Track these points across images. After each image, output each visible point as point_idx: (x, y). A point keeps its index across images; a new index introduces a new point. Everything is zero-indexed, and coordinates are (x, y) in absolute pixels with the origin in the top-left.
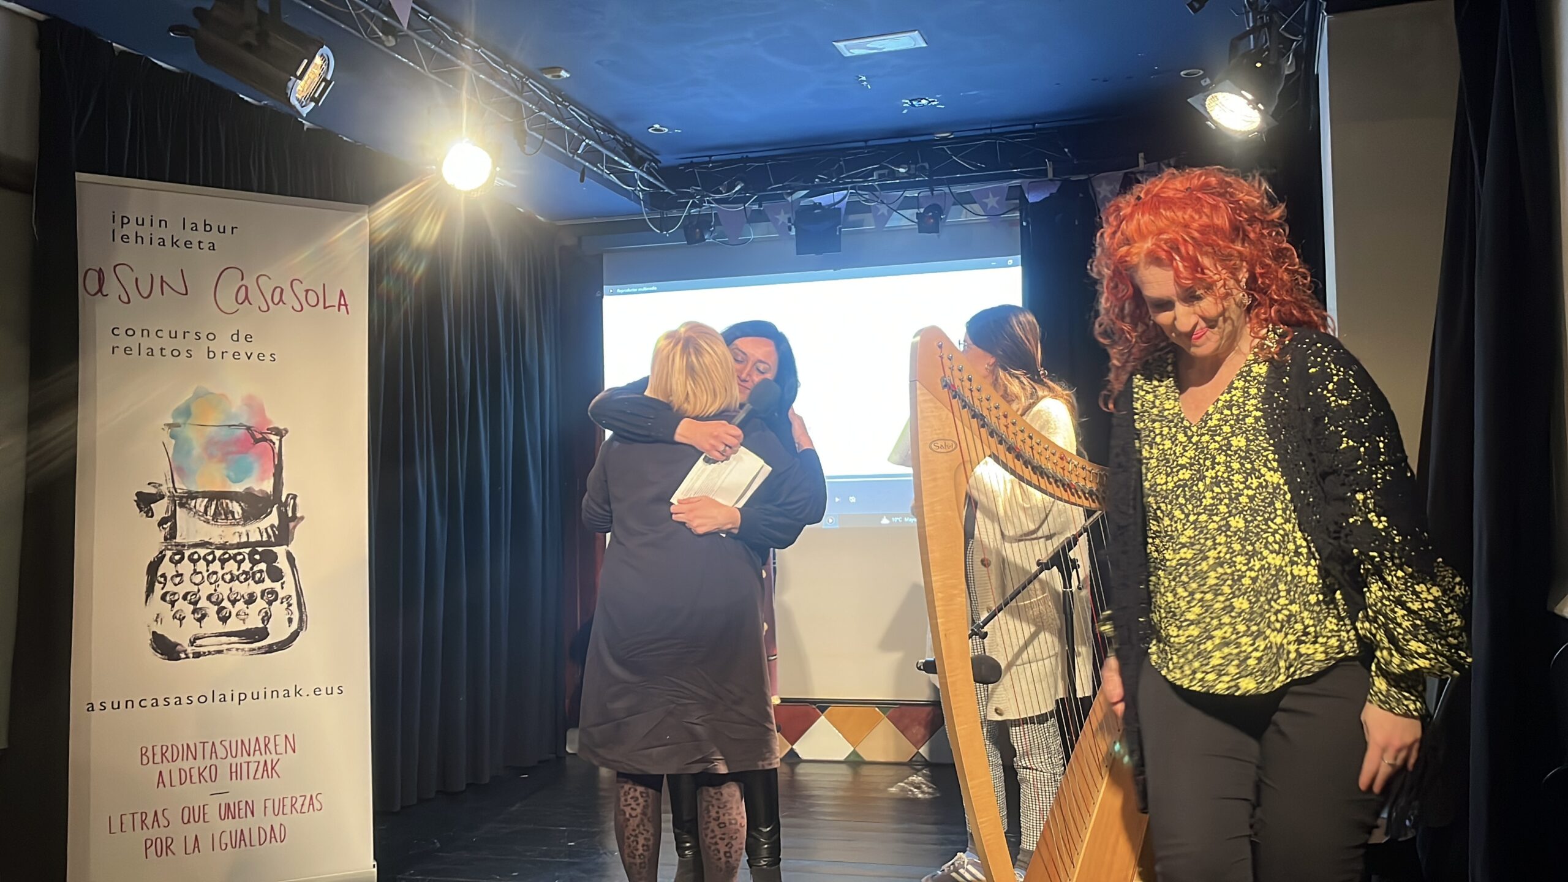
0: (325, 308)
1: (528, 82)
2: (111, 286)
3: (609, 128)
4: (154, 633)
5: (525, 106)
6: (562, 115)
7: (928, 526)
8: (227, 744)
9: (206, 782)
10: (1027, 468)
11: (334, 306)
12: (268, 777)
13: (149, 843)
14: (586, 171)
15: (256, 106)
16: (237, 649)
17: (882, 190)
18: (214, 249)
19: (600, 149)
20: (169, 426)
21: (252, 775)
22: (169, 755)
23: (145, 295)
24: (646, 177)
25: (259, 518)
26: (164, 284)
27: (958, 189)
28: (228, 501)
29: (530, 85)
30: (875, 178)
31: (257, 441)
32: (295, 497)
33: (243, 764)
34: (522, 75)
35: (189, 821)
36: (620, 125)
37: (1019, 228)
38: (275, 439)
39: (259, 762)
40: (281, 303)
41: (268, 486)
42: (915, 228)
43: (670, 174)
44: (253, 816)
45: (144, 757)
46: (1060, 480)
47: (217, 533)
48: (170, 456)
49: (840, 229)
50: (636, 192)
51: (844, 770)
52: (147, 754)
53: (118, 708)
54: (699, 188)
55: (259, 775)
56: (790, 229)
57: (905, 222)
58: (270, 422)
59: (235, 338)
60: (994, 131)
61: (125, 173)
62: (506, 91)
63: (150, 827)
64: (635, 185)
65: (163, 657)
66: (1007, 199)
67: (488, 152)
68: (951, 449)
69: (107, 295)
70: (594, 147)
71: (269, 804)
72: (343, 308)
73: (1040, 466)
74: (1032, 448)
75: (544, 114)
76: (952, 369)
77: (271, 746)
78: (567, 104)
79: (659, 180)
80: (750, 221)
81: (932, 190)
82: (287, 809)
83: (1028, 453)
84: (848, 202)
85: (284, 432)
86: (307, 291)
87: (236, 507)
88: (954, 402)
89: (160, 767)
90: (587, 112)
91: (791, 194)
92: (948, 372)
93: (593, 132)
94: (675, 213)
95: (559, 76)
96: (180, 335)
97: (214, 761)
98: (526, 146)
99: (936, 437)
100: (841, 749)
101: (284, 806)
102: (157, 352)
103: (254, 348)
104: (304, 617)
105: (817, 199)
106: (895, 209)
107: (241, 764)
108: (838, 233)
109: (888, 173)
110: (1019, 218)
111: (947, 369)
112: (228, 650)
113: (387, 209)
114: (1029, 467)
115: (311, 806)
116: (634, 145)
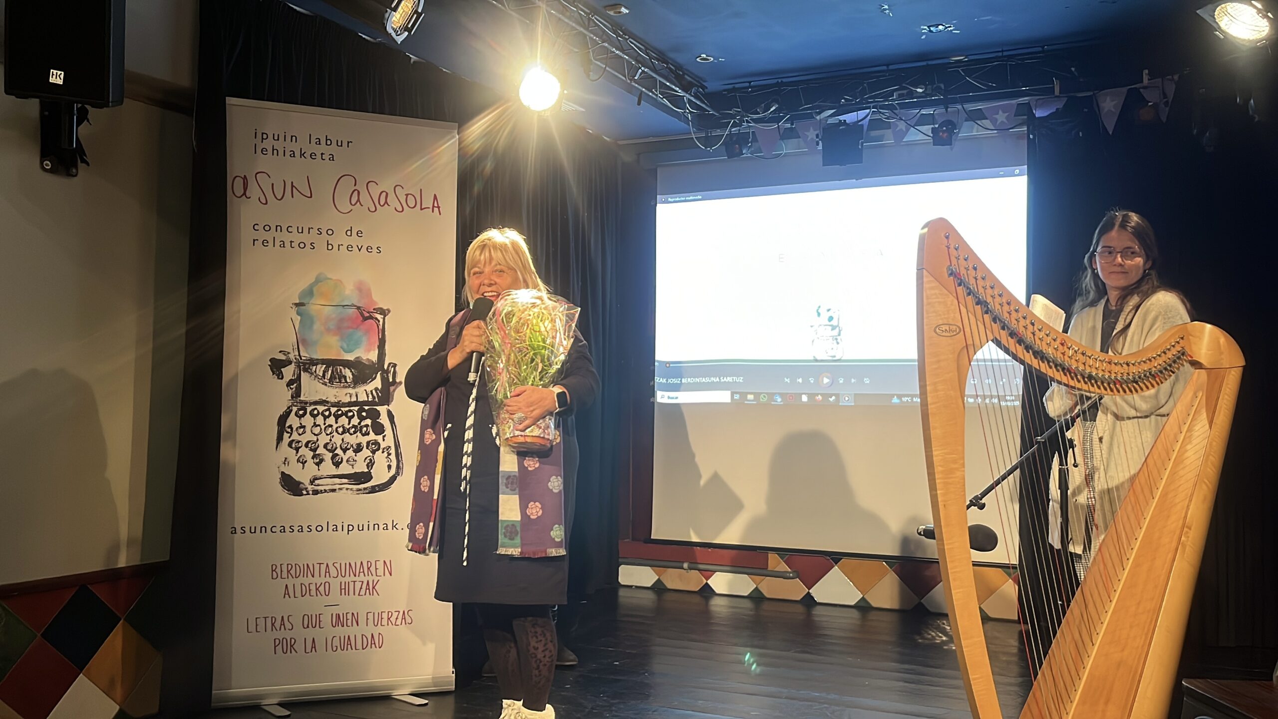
0: (422, 209)
1: (593, 18)
2: (254, 191)
3: (662, 57)
4: (283, 473)
5: (591, 38)
6: (622, 46)
7: (930, 404)
8: (338, 566)
9: (322, 595)
10: (1028, 352)
11: (429, 208)
12: (370, 594)
13: (277, 642)
14: (643, 94)
15: (373, 43)
16: (347, 489)
17: (901, 109)
18: (333, 160)
19: (654, 75)
20: (297, 305)
21: (357, 593)
22: (293, 572)
23: (279, 198)
24: (694, 100)
25: (366, 382)
26: (294, 188)
27: (970, 107)
28: (341, 367)
29: (595, 20)
30: (895, 97)
31: (365, 319)
32: (395, 366)
33: (350, 583)
34: (589, 11)
35: (308, 627)
36: (672, 55)
37: (1026, 141)
38: (379, 317)
39: (363, 582)
40: (386, 205)
41: (373, 356)
42: (930, 143)
43: (714, 98)
44: (358, 625)
45: (274, 572)
46: (1061, 364)
47: (332, 394)
48: (297, 330)
49: (862, 143)
50: (686, 114)
51: (855, 614)
52: (277, 570)
53: (255, 532)
54: (739, 110)
55: (363, 592)
56: (818, 144)
57: (921, 137)
58: (375, 303)
59: (349, 233)
60: (1005, 54)
61: (266, 98)
62: (574, 25)
63: (278, 629)
64: (684, 108)
65: (289, 492)
66: (1015, 116)
68: (955, 333)
69: (250, 198)
70: (650, 75)
71: (370, 616)
72: (436, 209)
73: (1041, 351)
74: (1034, 334)
75: (606, 45)
76: (958, 258)
77: (373, 569)
78: (627, 37)
79: (704, 103)
80: (783, 138)
81: (947, 108)
82: (385, 622)
83: (1029, 337)
84: (870, 120)
85: (387, 312)
86: (407, 195)
87: (348, 373)
88: (960, 289)
89: (286, 581)
90: (644, 44)
91: (820, 113)
92: (954, 261)
93: (649, 61)
94: (718, 132)
95: (620, 12)
96: (306, 230)
97: (328, 579)
98: (591, 73)
99: (941, 322)
100: (852, 596)
101: (382, 618)
102: (287, 244)
103: (364, 242)
104: (401, 465)
105: (842, 118)
106: (912, 125)
107: (349, 583)
108: (860, 147)
109: (907, 93)
110: (1026, 132)
111: (953, 259)
112: (340, 489)
114: (1030, 351)
115: (403, 620)
116: (684, 74)
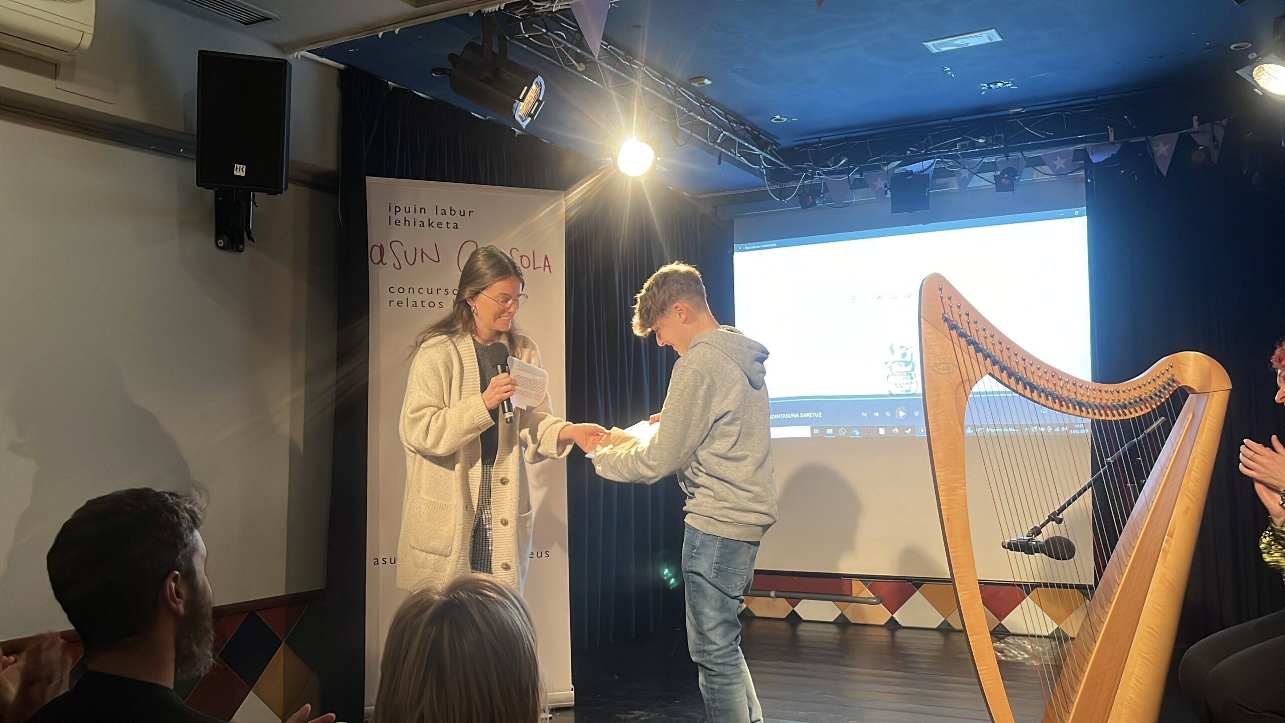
0: (534, 269)
1: (680, 90)
2: (389, 258)
3: (740, 121)
5: (679, 109)
6: (705, 114)
11: (541, 267)
14: (722, 153)
15: (483, 120)
17: (963, 158)
18: (457, 228)
19: (734, 137)
23: (411, 264)
24: (769, 157)
26: (424, 255)
27: (1029, 154)
29: (681, 92)
30: (958, 148)
34: (676, 85)
36: (749, 118)
37: (1084, 184)
42: (994, 188)
43: (788, 154)
46: (1050, 394)
49: (929, 191)
50: (761, 170)
51: (938, 636)
54: (811, 164)
56: (886, 193)
57: (983, 183)
60: (1061, 104)
62: (664, 98)
64: (760, 164)
66: (1073, 161)
67: (651, 145)
69: (386, 264)
70: (728, 137)
72: (547, 268)
73: (1032, 383)
74: (1025, 368)
75: (692, 114)
78: (709, 104)
79: (778, 159)
80: (853, 188)
81: (1007, 156)
83: (1021, 372)
84: (934, 169)
86: (522, 257)
90: (723, 109)
91: (887, 164)
93: (728, 124)
94: (791, 184)
95: (703, 84)
96: (435, 291)
98: (678, 139)
100: (935, 620)
102: (419, 304)
105: (909, 168)
106: (975, 172)
108: (926, 195)
109: (969, 143)
110: (1084, 175)
113: (577, 193)
116: (759, 133)
